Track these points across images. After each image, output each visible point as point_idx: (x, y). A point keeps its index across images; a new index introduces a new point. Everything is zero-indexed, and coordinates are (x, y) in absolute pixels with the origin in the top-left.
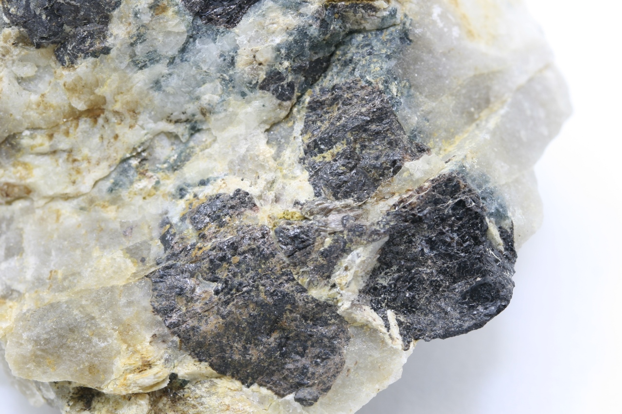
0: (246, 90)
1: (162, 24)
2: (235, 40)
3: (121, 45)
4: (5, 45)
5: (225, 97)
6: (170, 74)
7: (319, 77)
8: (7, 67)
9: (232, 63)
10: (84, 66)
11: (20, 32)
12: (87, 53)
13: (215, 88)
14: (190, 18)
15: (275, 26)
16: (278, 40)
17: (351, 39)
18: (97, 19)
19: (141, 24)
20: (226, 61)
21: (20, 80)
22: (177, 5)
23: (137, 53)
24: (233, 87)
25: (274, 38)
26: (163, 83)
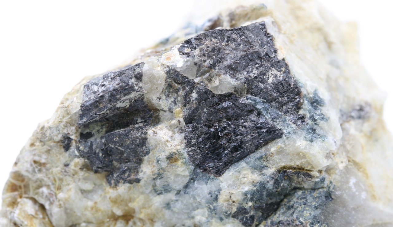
0: (223, 217)
1: (174, 169)
2: (220, 185)
3: (148, 179)
4: (75, 168)
5: (209, 219)
6: (177, 200)
7: (272, 214)
8: (75, 182)
9: (216, 199)
10: (123, 189)
11: (85, 162)
12: (126, 181)
13: (204, 213)
14: (192, 167)
15: (246, 179)
16: (246, 188)
17: (294, 193)
18: (134, 160)
19: (160, 167)
20: (213, 197)
21: (83, 192)
22: (185, 158)
23: (157, 185)
24: (216, 214)
25: (244, 187)
26: (172, 205)
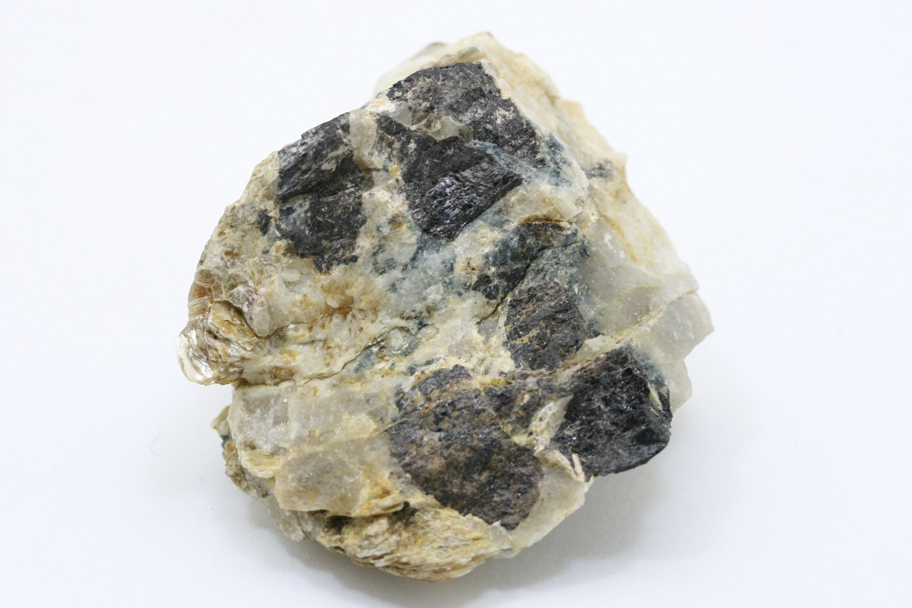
0: (462, 290)
1: (398, 237)
2: (454, 251)
3: (367, 254)
4: (276, 254)
5: (446, 296)
6: (404, 279)
7: (519, 283)
8: (277, 272)
9: (452, 269)
10: (337, 271)
11: (288, 244)
12: (340, 261)
13: (438, 290)
14: (419, 233)
15: (485, 239)
16: (487, 250)
17: (543, 253)
18: (348, 235)
19: (382, 236)
20: (447, 267)
21: (288, 284)
22: (410, 222)
23: (379, 261)
24: (452, 288)
25: (484, 249)
26: (397, 286)
